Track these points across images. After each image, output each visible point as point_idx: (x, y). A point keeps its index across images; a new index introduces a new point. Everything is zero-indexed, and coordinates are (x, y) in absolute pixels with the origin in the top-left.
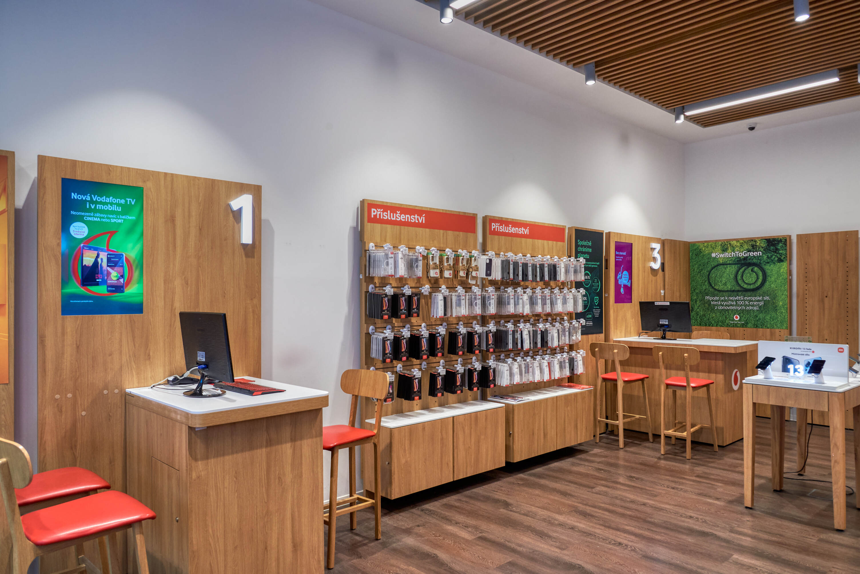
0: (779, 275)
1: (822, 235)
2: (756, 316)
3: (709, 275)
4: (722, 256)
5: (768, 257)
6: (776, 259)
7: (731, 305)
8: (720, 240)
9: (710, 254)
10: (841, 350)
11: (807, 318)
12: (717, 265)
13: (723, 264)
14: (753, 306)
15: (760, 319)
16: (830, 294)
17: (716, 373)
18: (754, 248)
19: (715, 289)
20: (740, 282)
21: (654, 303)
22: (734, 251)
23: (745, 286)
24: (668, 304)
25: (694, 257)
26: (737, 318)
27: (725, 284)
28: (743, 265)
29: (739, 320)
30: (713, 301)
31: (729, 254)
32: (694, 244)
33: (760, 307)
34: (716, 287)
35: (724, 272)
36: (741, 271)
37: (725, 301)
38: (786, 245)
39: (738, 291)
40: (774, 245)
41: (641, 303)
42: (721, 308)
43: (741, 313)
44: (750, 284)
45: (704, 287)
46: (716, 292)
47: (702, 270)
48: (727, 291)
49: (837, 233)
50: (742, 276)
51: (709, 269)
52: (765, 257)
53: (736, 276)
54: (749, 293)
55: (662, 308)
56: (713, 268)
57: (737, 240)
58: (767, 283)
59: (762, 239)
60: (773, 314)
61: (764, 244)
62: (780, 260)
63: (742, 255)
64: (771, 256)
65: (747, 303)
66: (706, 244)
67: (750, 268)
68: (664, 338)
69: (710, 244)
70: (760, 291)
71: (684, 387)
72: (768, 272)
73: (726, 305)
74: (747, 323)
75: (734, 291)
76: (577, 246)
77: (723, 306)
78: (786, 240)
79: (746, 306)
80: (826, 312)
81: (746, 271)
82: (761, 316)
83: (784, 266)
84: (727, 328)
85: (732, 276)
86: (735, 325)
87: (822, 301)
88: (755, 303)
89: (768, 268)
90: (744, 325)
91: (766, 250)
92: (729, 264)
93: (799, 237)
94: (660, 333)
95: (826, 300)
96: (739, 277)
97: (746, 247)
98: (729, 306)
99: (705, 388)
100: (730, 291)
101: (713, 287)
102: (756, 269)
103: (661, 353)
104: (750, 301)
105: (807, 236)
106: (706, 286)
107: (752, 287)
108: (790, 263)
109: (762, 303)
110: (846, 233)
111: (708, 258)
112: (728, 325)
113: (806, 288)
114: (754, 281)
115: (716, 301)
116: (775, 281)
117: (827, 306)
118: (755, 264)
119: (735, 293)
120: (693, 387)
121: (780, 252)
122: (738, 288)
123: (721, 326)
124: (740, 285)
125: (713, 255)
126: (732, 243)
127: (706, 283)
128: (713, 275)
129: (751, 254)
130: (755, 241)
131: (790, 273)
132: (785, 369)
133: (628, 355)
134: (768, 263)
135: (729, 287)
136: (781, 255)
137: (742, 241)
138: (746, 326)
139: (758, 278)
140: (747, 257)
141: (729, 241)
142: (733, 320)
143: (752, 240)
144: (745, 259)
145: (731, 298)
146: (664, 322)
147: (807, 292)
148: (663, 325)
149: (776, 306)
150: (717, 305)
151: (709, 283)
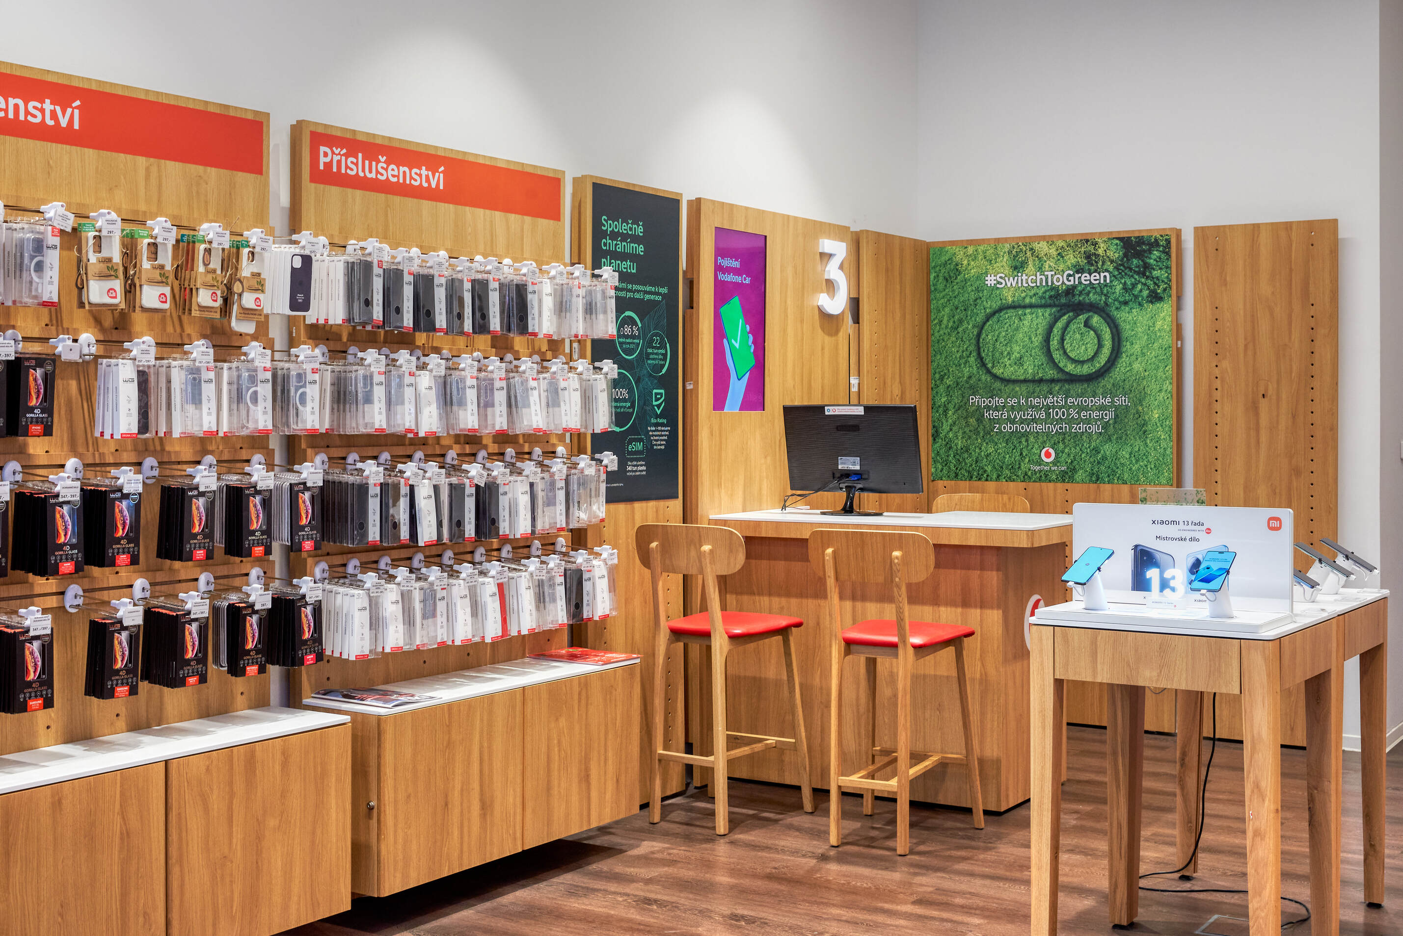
0: (1152, 337)
1: (1255, 228)
2: (1097, 450)
3: (979, 335)
4: (1011, 282)
5: (1125, 288)
6: (1146, 293)
7: (1034, 420)
8: (1006, 240)
9: (981, 277)
10: (1274, 525)
11: (1219, 453)
12: (1000, 310)
13: (1014, 307)
14: (1088, 421)
15: (1104, 458)
16: (1271, 391)
17: (983, 605)
18: (1091, 261)
19: (995, 376)
20: (1057, 356)
21: (821, 409)
22: (1040, 269)
23: (1070, 368)
24: (860, 411)
25: (940, 287)
26: (1048, 455)
27: (1020, 362)
28: (1064, 309)
29: (1054, 463)
30: (988, 408)
31: (1030, 278)
32: (942, 246)
33: (1106, 426)
34: (998, 371)
35: (1017, 329)
36: (1060, 325)
37: (1020, 408)
38: (1168, 254)
39: (1052, 381)
40: (1139, 255)
41: (788, 411)
42: (1008, 428)
43: (1060, 440)
44: (1083, 362)
45: (966, 371)
46: (997, 385)
47: (961, 321)
48: (1025, 381)
49: (1288, 226)
50: (1062, 340)
51: (980, 319)
52: (1119, 288)
53: (1047, 340)
54: (1078, 388)
55: (846, 425)
56: (988, 318)
57: (1050, 240)
58: (1124, 360)
59: (1112, 237)
60: (1138, 444)
61: (1115, 253)
62: (1155, 298)
63: (1062, 281)
64: (1134, 286)
65: (1073, 413)
66: (971, 250)
67: (1082, 318)
68: (848, 510)
69: (981, 248)
70: (1107, 382)
71: (894, 645)
72: (1125, 327)
73: (1022, 421)
74: (1074, 470)
75: (1041, 381)
76: (598, 234)
77: (1013, 422)
78: (1168, 242)
79: (1070, 421)
80: (1264, 437)
81: (1073, 326)
82: (1108, 449)
83: (1166, 309)
84: (1023, 485)
85: (1037, 340)
86: (1044, 477)
87: (1253, 408)
88: (1095, 414)
89: (1124, 316)
90: (1067, 476)
91: (1122, 268)
92: (1031, 306)
93: (1201, 233)
94: (840, 497)
95: (1263, 404)
96: (1054, 343)
97: (1071, 258)
98: (1028, 422)
99: (951, 650)
100: (1033, 381)
101: (989, 372)
102: (1096, 320)
103: (829, 551)
104: (1082, 408)
105: (1220, 231)
106: (971, 367)
107: (1086, 370)
108: (1179, 307)
109: (1109, 416)
110: (1310, 223)
111: (978, 290)
112: (1026, 478)
113: (1217, 372)
114: (1091, 353)
115: (996, 409)
116: (1143, 354)
117: (1264, 420)
118: (1093, 308)
119: (1045, 388)
120: (916, 647)
121: (1156, 273)
122: (1051, 373)
123: (1009, 479)
124: (1055, 365)
125: (990, 281)
126: (1036, 246)
127: (972, 359)
128: (988, 337)
129: (1085, 278)
130: (1095, 244)
131: (1178, 331)
132: (1140, 583)
133: (740, 558)
134: (1126, 303)
135: (1029, 369)
136: (1157, 281)
137: (1061, 243)
138: (1072, 479)
139: (1100, 346)
140: (1074, 287)
141: (1028, 241)
142: (1040, 462)
143: (1087, 240)
144: (1070, 291)
145: (1035, 401)
146: (850, 463)
147: (1218, 384)
148: (846, 474)
149: (1145, 424)
150: (999, 421)
151: (980, 358)
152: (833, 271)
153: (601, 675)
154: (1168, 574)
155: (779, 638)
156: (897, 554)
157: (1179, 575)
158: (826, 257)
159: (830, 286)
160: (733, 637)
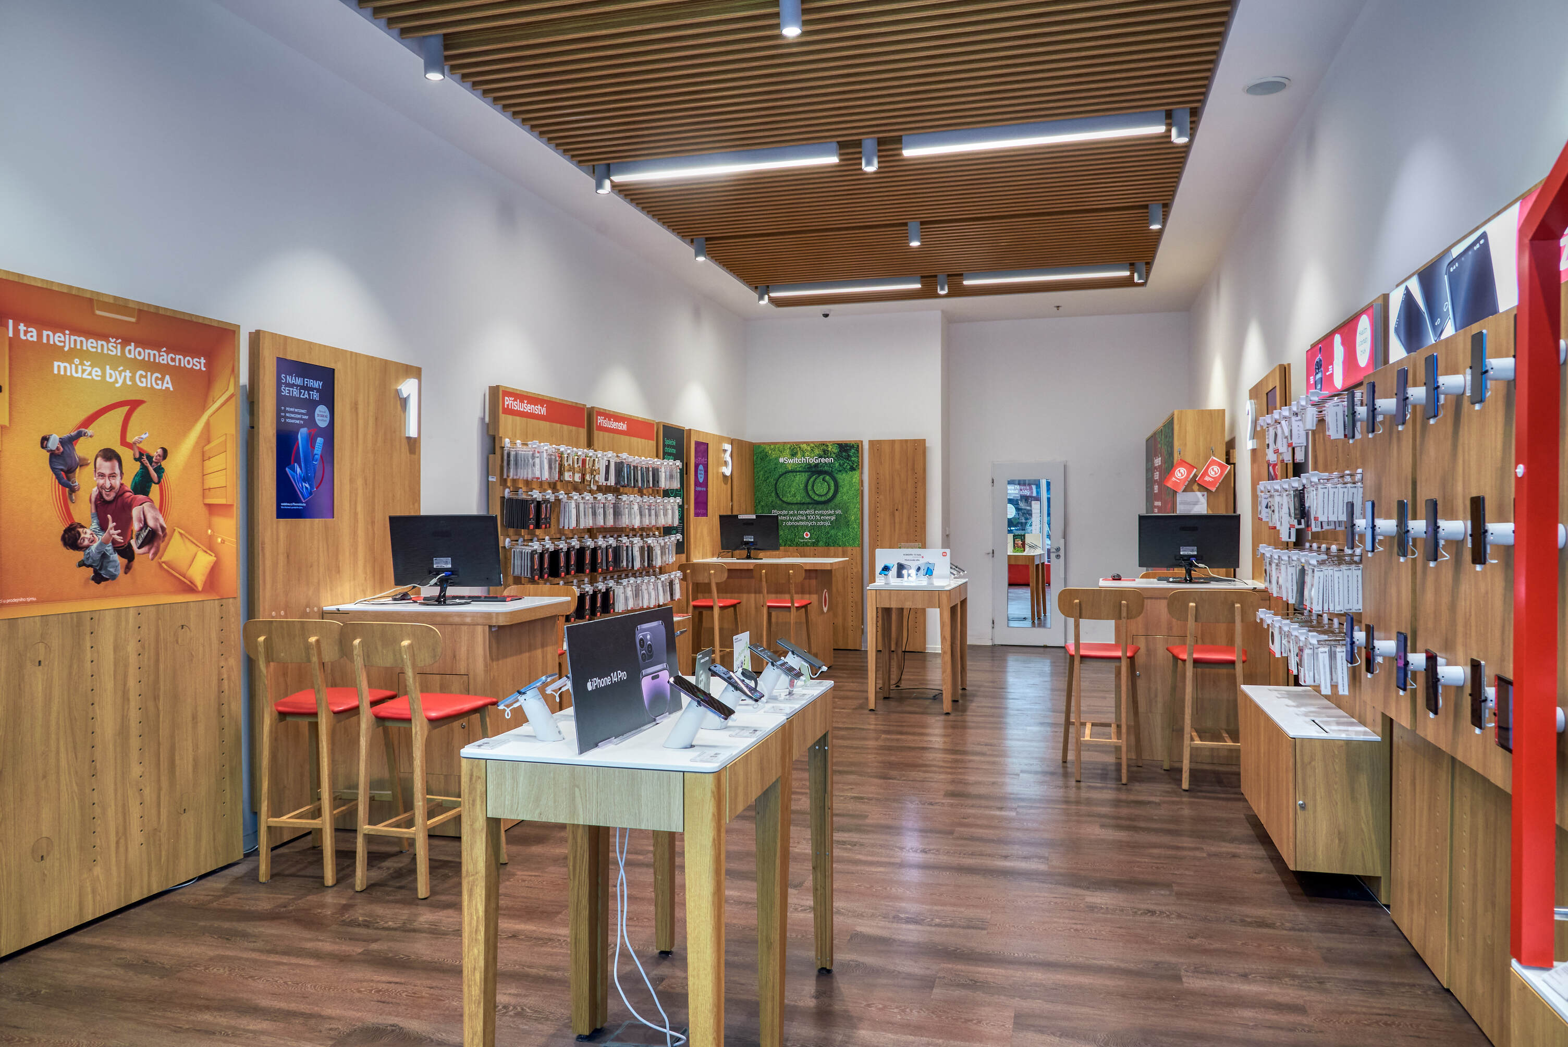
0: (851, 484)
1: (893, 442)
2: (828, 533)
3: (776, 484)
4: (791, 461)
5: (840, 465)
6: (849, 467)
7: (801, 520)
8: (788, 443)
9: (777, 459)
10: (944, 554)
11: (879, 533)
12: (786, 473)
13: (792, 471)
14: (824, 521)
15: (831, 536)
16: (900, 508)
17: (810, 593)
18: (826, 453)
19: (783, 501)
20: (810, 493)
21: (737, 516)
22: (804, 456)
23: (816, 498)
24: (754, 517)
25: (759, 462)
26: (807, 535)
27: (794, 495)
28: (813, 473)
29: (810, 538)
30: (781, 515)
31: (797, 460)
32: (759, 445)
33: (832, 522)
34: (785, 499)
35: (793, 481)
36: (812, 480)
37: (794, 515)
38: (858, 451)
39: (809, 503)
40: (846, 451)
41: (722, 518)
42: (789, 524)
43: (811, 529)
44: (822, 496)
45: (770, 499)
46: (785, 505)
47: (768, 477)
48: (797, 504)
49: (906, 441)
50: (813, 486)
51: (777, 476)
52: (837, 464)
53: (806, 486)
54: (820, 506)
55: (748, 522)
56: (780, 476)
57: (808, 443)
58: (839, 495)
59: (834, 443)
60: (845, 530)
61: (836, 450)
62: (852, 469)
63: (813, 461)
64: (844, 464)
65: (818, 517)
66: (772, 446)
67: (821, 477)
68: (749, 557)
69: (777, 446)
70: (832, 504)
71: (789, 607)
72: (840, 482)
73: (795, 521)
74: (818, 541)
75: (804, 504)
76: (664, 446)
77: (791, 521)
78: (858, 446)
79: (817, 521)
80: (897, 526)
81: (818, 480)
82: (833, 532)
83: (856, 474)
84: (795, 548)
85: (802, 486)
86: (805, 544)
87: (893, 515)
88: (827, 518)
89: (841, 477)
90: (815, 544)
91: (838, 456)
92: (799, 471)
93: (872, 443)
94: (745, 553)
95: (897, 513)
96: (809, 487)
97: (817, 452)
98: (798, 521)
99: (803, 609)
100: (800, 504)
101: (781, 499)
102: (827, 478)
103: (764, 571)
104: (821, 515)
105: (879, 442)
106: (773, 497)
107: (823, 499)
108: (862, 473)
109: (833, 518)
110: (915, 440)
111: (776, 464)
112: (797, 545)
113: (878, 500)
114: (825, 491)
115: (784, 515)
116: (848, 492)
117: (897, 520)
118: (826, 473)
119: (805, 506)
120: (797, 607)
121: (853, 459)
122: (808, 500)
123: (790, 546)
124: (810, 497)
125: (781, 460)
126: (802, 446)
127: (773, 494)
128: (780, 485)
129: (823, 460)
130: (827, 446)
131: (862, 482)
132: (900, 575)
133: (726, 575)
134: (840, 471)
135: (798, 498)
136: (853, 462)
137: (812, 445)
138: (817, 545)
139: (829, 489)
140: (818, 464)
141: (798, 444)
142: (803, 538)
143: (823, 444)
144: (816, 465)
145: (801, 512)
146: (749, 539)
147: (878, 505)
148: (747, 543)
149: (848, 521)
150: (785, 521)
151: (777, 494)
152: (727, 457)
153: (683, 621)
154: (910, 572)
155: (732, 609)
156: (791, 571)
157: (913, 572)
158: (725, 451)
159: (726, 463)
160: (721, 607)
